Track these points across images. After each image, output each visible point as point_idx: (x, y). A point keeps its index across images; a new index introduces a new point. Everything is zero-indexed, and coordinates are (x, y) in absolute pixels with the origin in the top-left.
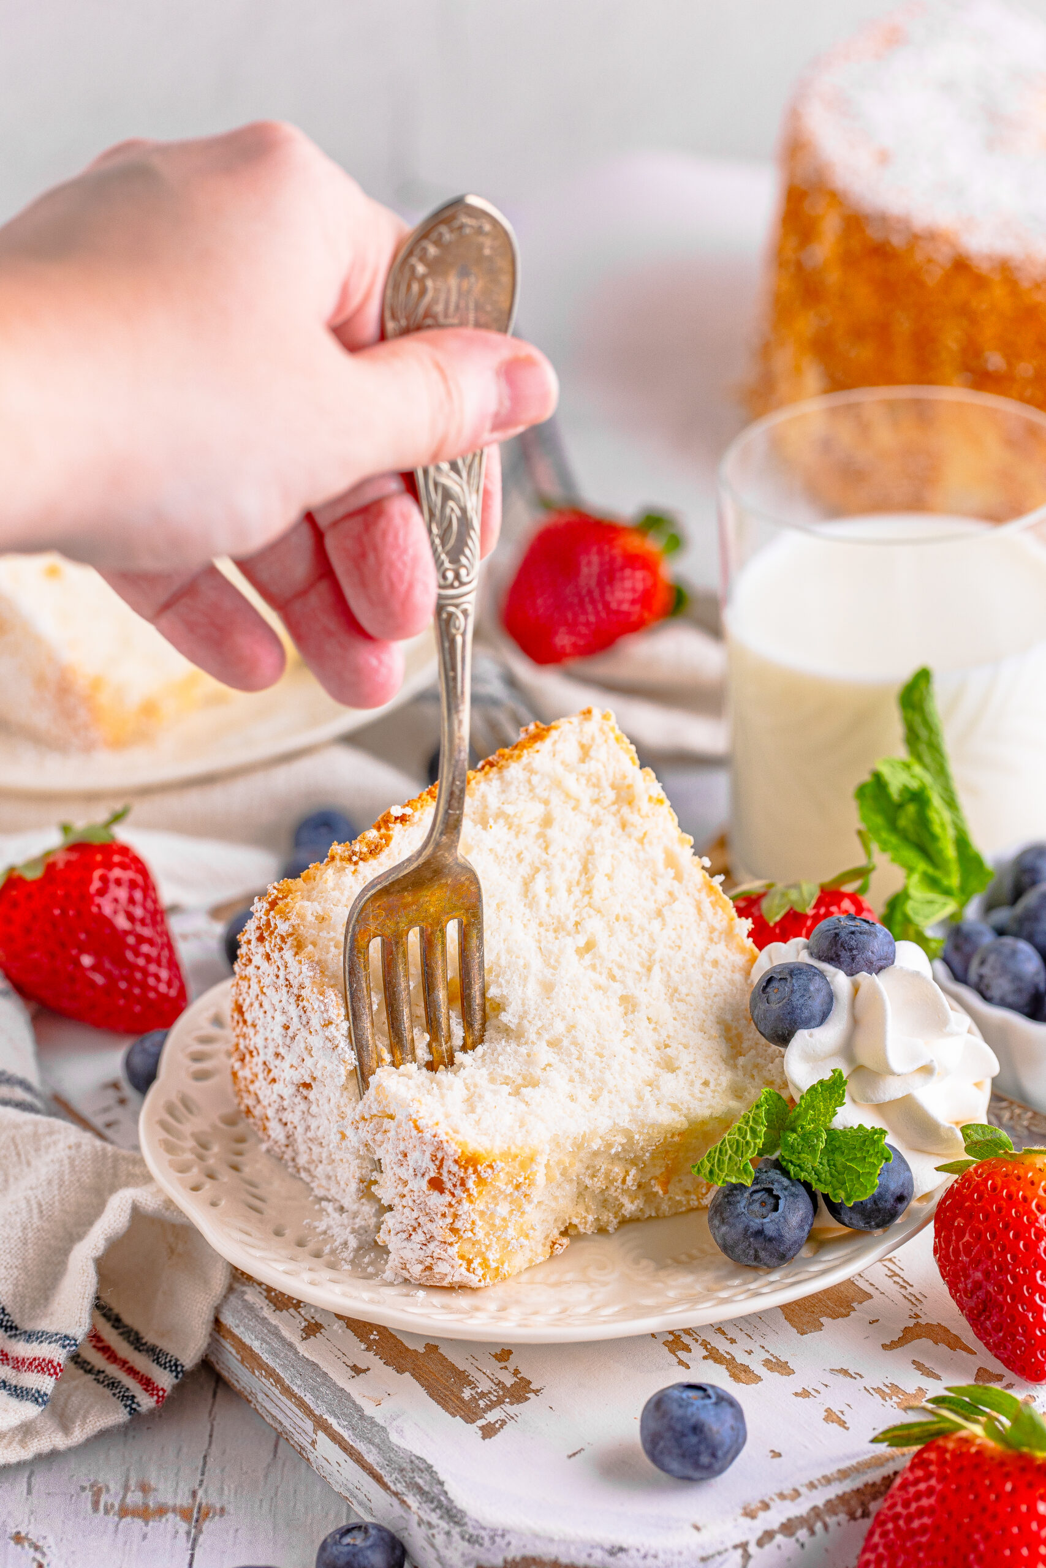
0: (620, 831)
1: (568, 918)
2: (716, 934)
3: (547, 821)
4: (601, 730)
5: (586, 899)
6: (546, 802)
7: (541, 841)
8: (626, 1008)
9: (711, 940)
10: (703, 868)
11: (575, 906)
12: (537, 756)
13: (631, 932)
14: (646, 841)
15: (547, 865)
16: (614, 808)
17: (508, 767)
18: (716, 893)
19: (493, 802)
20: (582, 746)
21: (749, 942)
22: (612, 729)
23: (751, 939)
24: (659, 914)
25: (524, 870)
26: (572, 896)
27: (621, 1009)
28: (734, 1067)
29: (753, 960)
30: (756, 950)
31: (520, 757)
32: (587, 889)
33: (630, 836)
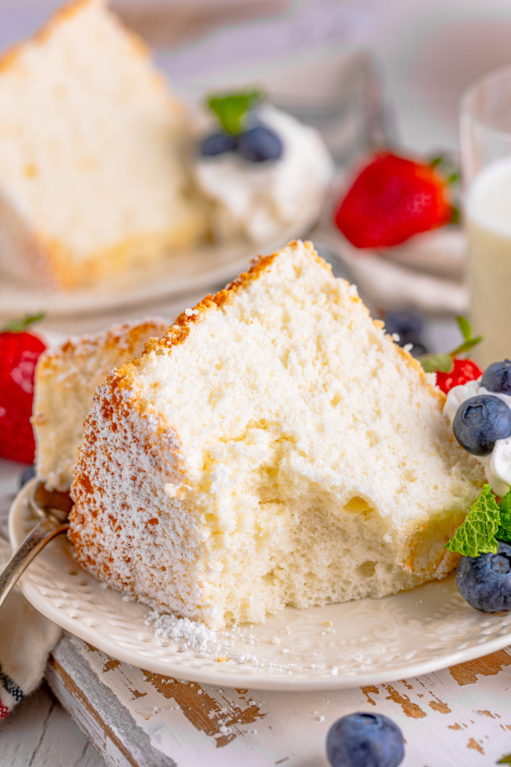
0: (334, 322)
1: (317, 382)
2: (414, 386)
3: (286, 319)
4: (306, 255)
5: (326, 368)
6: (282, 305)
7: (285, 331)
8: (371, 441)
9: (411, 390)
10: (394, 342)
11: (320, 373)
12: (269, 275)
13: (360, 388)
14: (353, 327)
15: (295, 348)
16: (327, 306)
17: (250, 284)
18: (407, 358)
19: (248, 307)
20: (295, 268)
21: (437, 389)
22: (313, 254)
23: (438, 387)
24: (374, 374)
25: (279, 351)
26: (316, 366)
27: (368, 441)
28: (450, 474)
29: (443, 401)
30: (443, 394)
31: (258, 276)
32: (325, 361)
33: (342, 324)
